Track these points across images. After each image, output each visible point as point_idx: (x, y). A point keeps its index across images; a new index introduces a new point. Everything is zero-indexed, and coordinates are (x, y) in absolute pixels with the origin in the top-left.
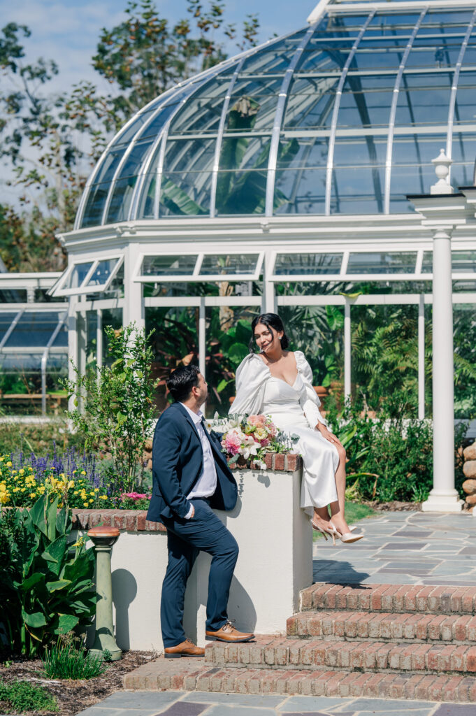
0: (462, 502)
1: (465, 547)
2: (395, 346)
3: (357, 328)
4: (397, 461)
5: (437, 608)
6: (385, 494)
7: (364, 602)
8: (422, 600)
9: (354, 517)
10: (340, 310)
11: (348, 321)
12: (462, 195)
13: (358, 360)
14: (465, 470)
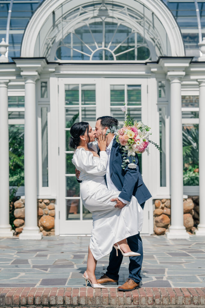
0: (13, 231)
12: (14, 63)
14: (15, 214)
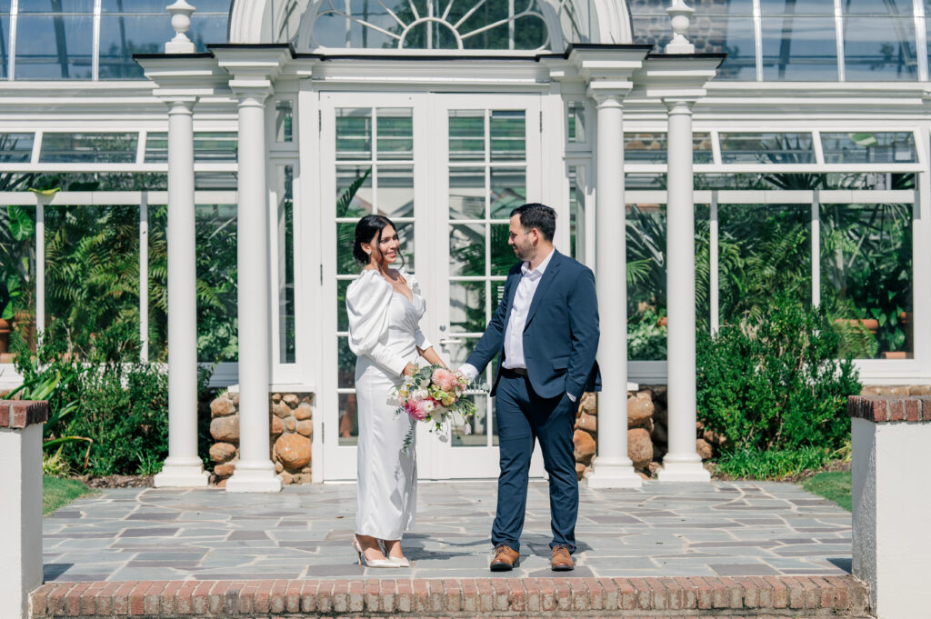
0: (207, 473)
1: (232, 531)
2: (107, 262)
3: (53, 238)
4: (117, 419)
5: (221, 609)
6: (101, 465)
7: (119, 605)
8: (199, 600)
9: (65, 497)
10: (30, 211)
11: (40, 227)
12: (211, 56)
13: (54, 282)
14: (213, 430)
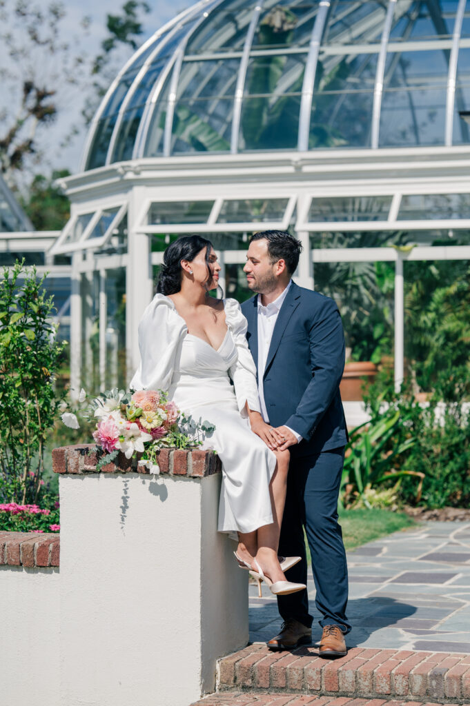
2: (459, 311)
3: (411, 289)
4: (451, 457)
5: (424, 691)
6: (435, 498)
8: (400, 678)
9: (381, 531)
10: (391, 265)
11: (399, 281)
13: (412, 329)
